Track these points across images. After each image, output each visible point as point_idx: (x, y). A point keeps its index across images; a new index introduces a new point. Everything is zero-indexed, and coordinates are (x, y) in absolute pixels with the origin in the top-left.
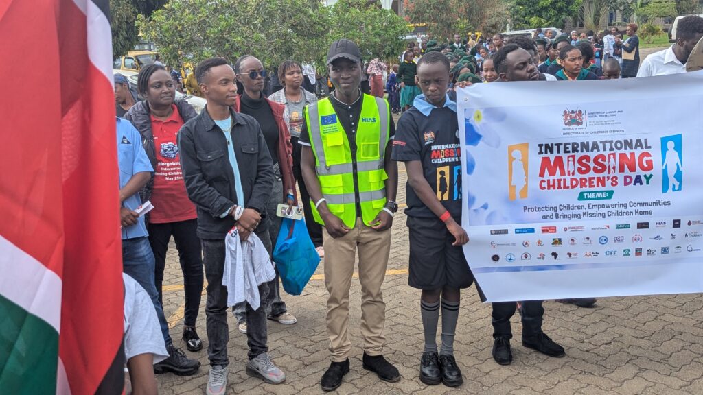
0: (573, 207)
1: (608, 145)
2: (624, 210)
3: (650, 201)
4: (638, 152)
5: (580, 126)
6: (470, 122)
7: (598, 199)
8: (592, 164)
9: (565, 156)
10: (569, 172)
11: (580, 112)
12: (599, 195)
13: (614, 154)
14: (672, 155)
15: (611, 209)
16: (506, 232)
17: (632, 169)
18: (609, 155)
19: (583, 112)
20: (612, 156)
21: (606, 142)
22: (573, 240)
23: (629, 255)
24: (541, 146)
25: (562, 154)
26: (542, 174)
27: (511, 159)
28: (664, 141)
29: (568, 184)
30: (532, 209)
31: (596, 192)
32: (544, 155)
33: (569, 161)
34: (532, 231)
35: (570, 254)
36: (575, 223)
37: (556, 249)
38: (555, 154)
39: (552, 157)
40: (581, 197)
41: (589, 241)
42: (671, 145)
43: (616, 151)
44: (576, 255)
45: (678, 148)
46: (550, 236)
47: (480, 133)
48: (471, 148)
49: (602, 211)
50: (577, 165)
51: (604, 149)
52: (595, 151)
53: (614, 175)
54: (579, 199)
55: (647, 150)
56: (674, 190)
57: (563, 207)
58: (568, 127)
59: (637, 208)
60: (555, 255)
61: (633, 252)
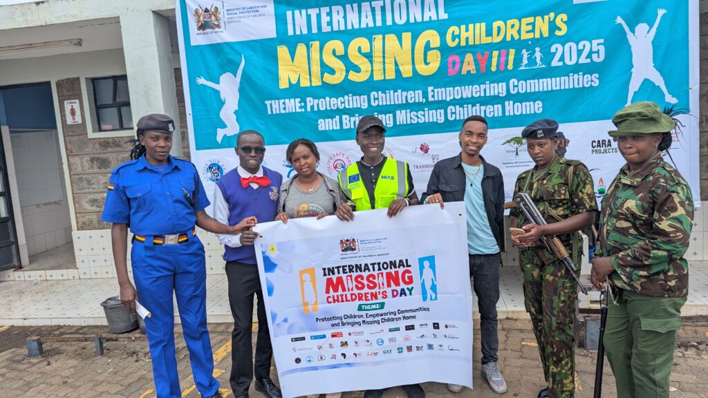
0: (355, 317)
1: (376, 267)
2: (394, 317)
3: (414, 308)
4: (401, 270)
5: (354, 252)
6: (267, 254)
7: (373, 309)
8: (365, 282)
9: (344, 276)
10: (349, 288)
11: (354, 240)
12: (374, 307)
13: (382, 274)
14: (427, 271)
15: (383, 317)
16: (303, 339)
17: (397, 284)
18: (378, 274)
19: (356, 240)
20: (380, 275)
21: (375, 264)
22: (356, 343)
23: (402, 352)
24: (324, 269)
25: (341, 274)
26: (328, 292)
27: (302, 282)
28: (421, 261)
29: (349, 298)
30: (323, 320)
31: (371, 304)
32: (328, 277)
33: (347, 280)
34: (324, 337)
35: (355, 354)
36: (356, 328)
37: (344, 350)
38: (336, 275)
39: (334, 278)
40: (360, 308)
41: (369, 343)
42: (426, 263)
43: (383, 271)
44: (360, 355)
45: (432, 267)
46: (337, 341)
47: (275, 262)
48: (269, 275)
49: (376, 319)
50: (355, 283)
51: (374, 270)
52: (367, 271)
53: (383, 290)
54: (359, 310)
55: (408, 268)
56: (431, 299)
57: (347, 317)
58: (344, 253)
59: (404, 315)
60: (344, 355)
61: (405, 350)
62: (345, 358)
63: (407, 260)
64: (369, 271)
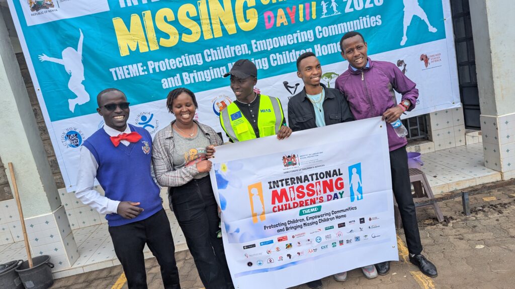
0: (297, 221)
1: (314, 177)
2: (328, 217)
3: (344, 209)
4: (335, 178)
5: (295, 166)
6: (219, 173)
7: (312, 212)
8: (305, 191)
9: (286, 188)
10: (291, 198)
11: (294, 156)
12: (312, 210)
13: (319, 182)
14: (355, 176)
15: (320, 218)
16: (254, 246)
17: (331, 190)
19: (296, 156)
21: (313, 174)
22: (299, 243)
23: (335, 246)
24: (270, 183)
25: (285, 187)
26: (273, 203)
27: (251, 195)
28: (350, 168)
29: (292, 206)
30: (270, 227)
31: (310, 208)
32: (273, 189)
33: (290, 191)
34: (272, 242)
35: (299, 253)
36: (299, 231)
37: (289, 251)
38: (281, 187)
39: (279, 190)
40: (301, 213)
41: (310, 242)
42: (354, 170)
43: (320, 180)
44: (302, 253)
45: (359, 172)
46: (284, 243)
47: (227, 179)
48: (222, 191)
49: (315, 220)
50: (296, 193)
51: (312, 180)
52: (307, 181)
53: (320, 196)
54: (300, 215)
55: (341, 176)
56: (358, 199)
57: (290, 222)
58: (286, 167)
59: (336, 215)
60: (289, 256)
61: (338, 244)
62: (290, 258)
63: (339, 170)
64: (309, 181)
